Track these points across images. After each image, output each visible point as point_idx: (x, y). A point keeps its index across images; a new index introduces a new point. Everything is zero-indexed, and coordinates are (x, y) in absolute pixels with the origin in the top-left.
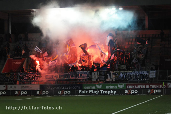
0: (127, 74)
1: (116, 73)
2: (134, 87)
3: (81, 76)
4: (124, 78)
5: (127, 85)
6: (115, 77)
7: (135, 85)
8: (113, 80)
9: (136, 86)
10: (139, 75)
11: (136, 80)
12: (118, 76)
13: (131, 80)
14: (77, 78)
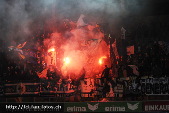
0: (145, 83)
1: (124, 80)
2: (159, 108)
3: (62, 88)
4: (139, 90)
5: (143, 105)
6: (122, 88)
7: (159, 104)
8: (118, 95)
9: (161, 106)
10: (166, 84)
11: (162, 94)
12: (128, 87)
13: (152, 94)
14: (55, 92)
